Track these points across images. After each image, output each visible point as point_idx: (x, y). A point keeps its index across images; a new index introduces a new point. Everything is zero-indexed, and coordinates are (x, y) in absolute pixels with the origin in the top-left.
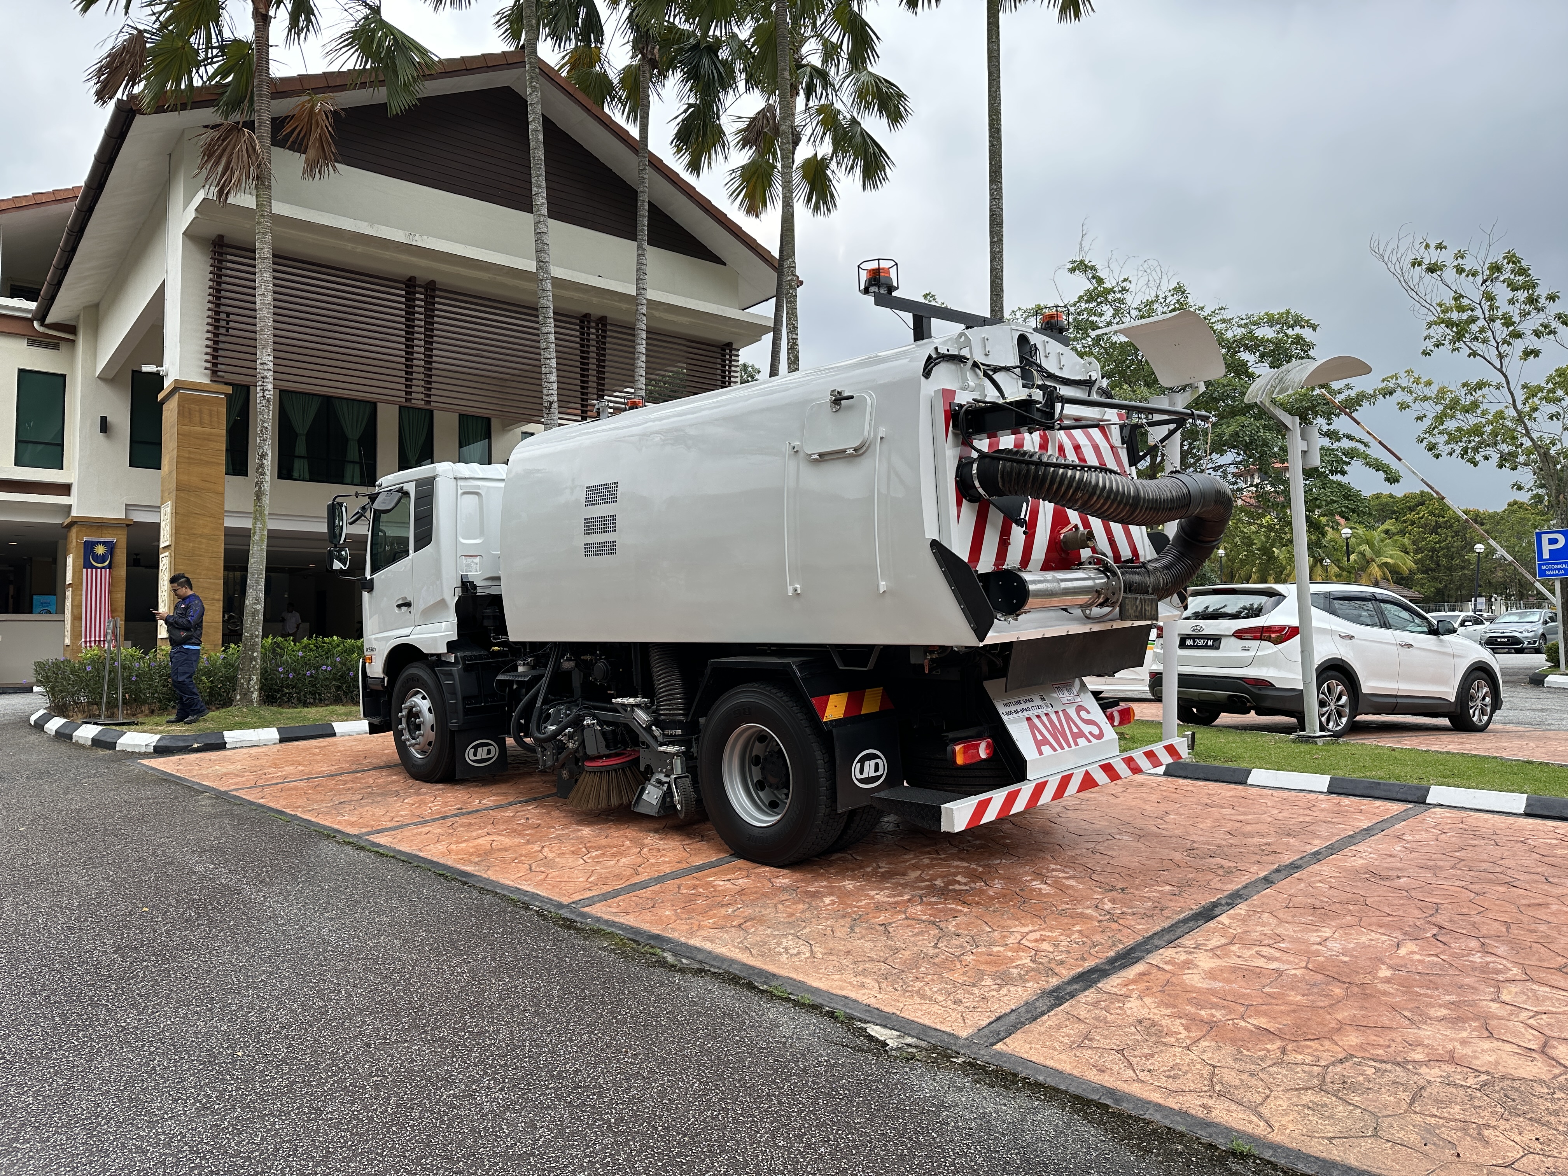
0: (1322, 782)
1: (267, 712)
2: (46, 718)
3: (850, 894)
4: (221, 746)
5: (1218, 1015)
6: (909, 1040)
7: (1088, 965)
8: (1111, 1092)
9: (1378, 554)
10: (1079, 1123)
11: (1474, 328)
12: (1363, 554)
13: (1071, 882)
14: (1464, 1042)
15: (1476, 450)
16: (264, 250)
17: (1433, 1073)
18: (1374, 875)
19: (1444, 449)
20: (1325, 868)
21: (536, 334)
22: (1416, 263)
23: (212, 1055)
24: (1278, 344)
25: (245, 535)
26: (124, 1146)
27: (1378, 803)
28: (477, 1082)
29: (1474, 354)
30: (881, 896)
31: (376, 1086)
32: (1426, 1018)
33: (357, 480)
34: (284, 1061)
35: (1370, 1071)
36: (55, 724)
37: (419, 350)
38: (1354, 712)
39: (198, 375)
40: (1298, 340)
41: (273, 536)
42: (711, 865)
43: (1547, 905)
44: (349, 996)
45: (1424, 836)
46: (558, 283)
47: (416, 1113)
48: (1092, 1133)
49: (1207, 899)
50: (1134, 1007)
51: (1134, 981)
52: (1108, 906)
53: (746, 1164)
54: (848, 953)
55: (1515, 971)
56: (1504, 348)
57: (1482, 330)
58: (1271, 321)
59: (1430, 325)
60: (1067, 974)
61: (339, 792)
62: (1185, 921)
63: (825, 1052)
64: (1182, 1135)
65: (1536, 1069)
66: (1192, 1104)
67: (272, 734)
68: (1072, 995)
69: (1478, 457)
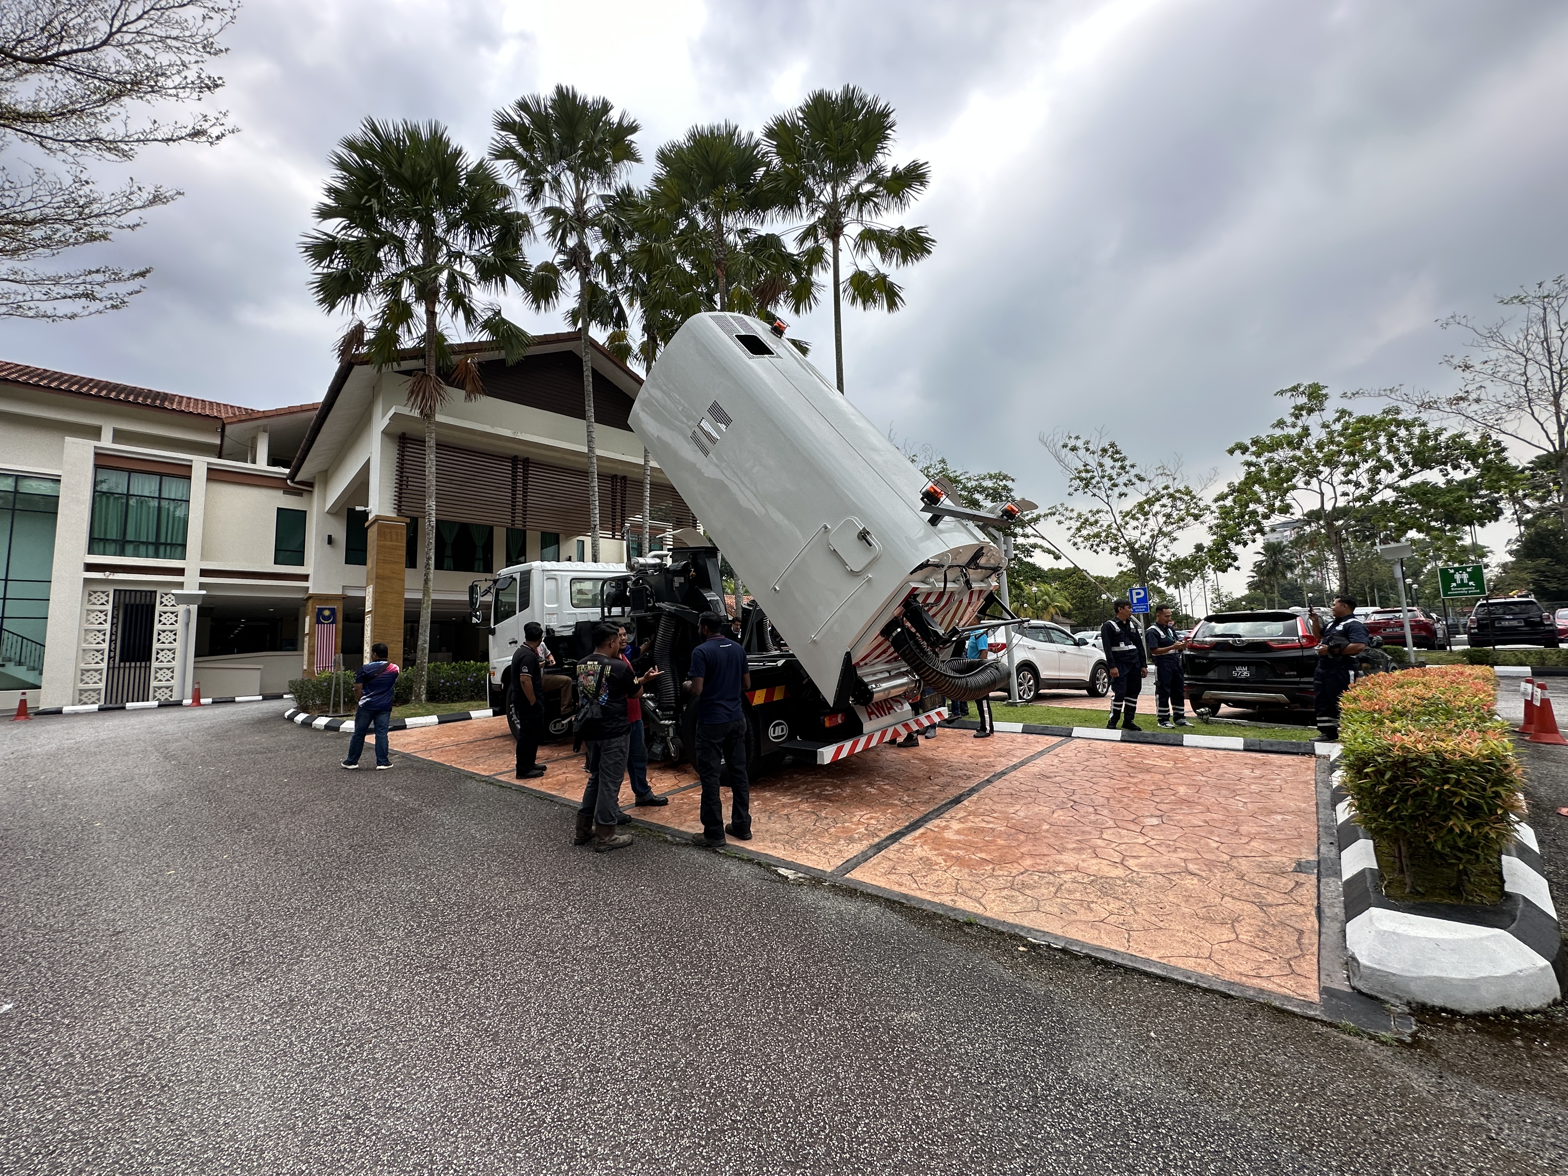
0: (1019, 727)
1: (430, 706)
2: (295, 714)
3: (768, 799)
4: (404, 727)
5: (961, 853)
6: (800, 875)
7: (895, 830)
8: (906, 896)
9: (1053, 600)
10: (889, 914)
11: (1094, 481)
12: (1045, 601)
13: (886, 787)
14: (1083, 861)
15: (1098, 545)
16: (431, 442)
17: (1067, 877)
18: (1044, 777)
19: (1082, 545)
20: (1017, 774)
21: (587, 487)
22: (1065, 446)
23: (412, 903)
24: (995, 490)
25: (419, 602)
26: (365, 956)
27: (1047, 737)
28: (564, 909)
29: (1094, 495)
30: (785, 800)
31: (508, 915)
32: (1064, 849)
33: (481, 569)
34: (454, 904)
35: (1036, 878)
36: (301, 717)
37: (519, 497)
38: (1037, 688)
39: (389, 511)
40: (1005, 487)
41: (435, 602)
42: (691, 787)
43: (1129, 788)
44: (489, 866)
45: (1071, 754)
46: (600, 458)
47: (531, 928)
48: (895, 917)
49: (957, 792)
50: (918, 851)
51: (919, 838)
52: (906, 798)
53: (714, 944)
54: (767, 831)
55: (1111, 823)
56: (1109, 492)
57: (1098, 483)
58: (991, 477)
59: (1071, 480)
60: (883, 835)
61: (476, 752)
62: (946, 804)
63: (755, 884)
64: (941, 916)
65: (1120, 872)
66: (947, 900)
67: (434, 719)
68: (886, 847)
69: (1099, 549)
